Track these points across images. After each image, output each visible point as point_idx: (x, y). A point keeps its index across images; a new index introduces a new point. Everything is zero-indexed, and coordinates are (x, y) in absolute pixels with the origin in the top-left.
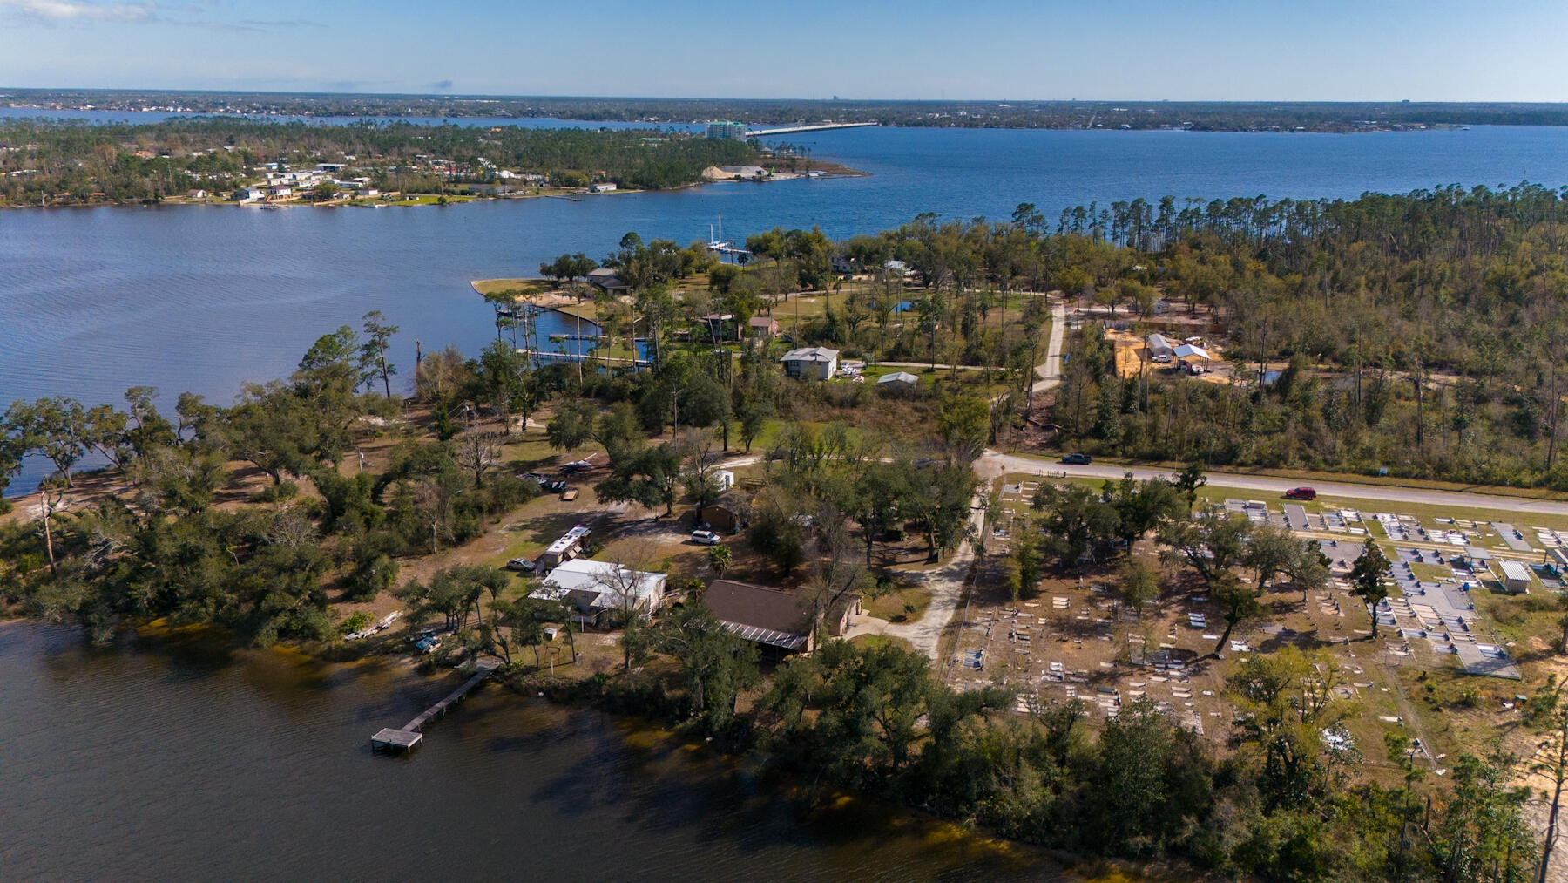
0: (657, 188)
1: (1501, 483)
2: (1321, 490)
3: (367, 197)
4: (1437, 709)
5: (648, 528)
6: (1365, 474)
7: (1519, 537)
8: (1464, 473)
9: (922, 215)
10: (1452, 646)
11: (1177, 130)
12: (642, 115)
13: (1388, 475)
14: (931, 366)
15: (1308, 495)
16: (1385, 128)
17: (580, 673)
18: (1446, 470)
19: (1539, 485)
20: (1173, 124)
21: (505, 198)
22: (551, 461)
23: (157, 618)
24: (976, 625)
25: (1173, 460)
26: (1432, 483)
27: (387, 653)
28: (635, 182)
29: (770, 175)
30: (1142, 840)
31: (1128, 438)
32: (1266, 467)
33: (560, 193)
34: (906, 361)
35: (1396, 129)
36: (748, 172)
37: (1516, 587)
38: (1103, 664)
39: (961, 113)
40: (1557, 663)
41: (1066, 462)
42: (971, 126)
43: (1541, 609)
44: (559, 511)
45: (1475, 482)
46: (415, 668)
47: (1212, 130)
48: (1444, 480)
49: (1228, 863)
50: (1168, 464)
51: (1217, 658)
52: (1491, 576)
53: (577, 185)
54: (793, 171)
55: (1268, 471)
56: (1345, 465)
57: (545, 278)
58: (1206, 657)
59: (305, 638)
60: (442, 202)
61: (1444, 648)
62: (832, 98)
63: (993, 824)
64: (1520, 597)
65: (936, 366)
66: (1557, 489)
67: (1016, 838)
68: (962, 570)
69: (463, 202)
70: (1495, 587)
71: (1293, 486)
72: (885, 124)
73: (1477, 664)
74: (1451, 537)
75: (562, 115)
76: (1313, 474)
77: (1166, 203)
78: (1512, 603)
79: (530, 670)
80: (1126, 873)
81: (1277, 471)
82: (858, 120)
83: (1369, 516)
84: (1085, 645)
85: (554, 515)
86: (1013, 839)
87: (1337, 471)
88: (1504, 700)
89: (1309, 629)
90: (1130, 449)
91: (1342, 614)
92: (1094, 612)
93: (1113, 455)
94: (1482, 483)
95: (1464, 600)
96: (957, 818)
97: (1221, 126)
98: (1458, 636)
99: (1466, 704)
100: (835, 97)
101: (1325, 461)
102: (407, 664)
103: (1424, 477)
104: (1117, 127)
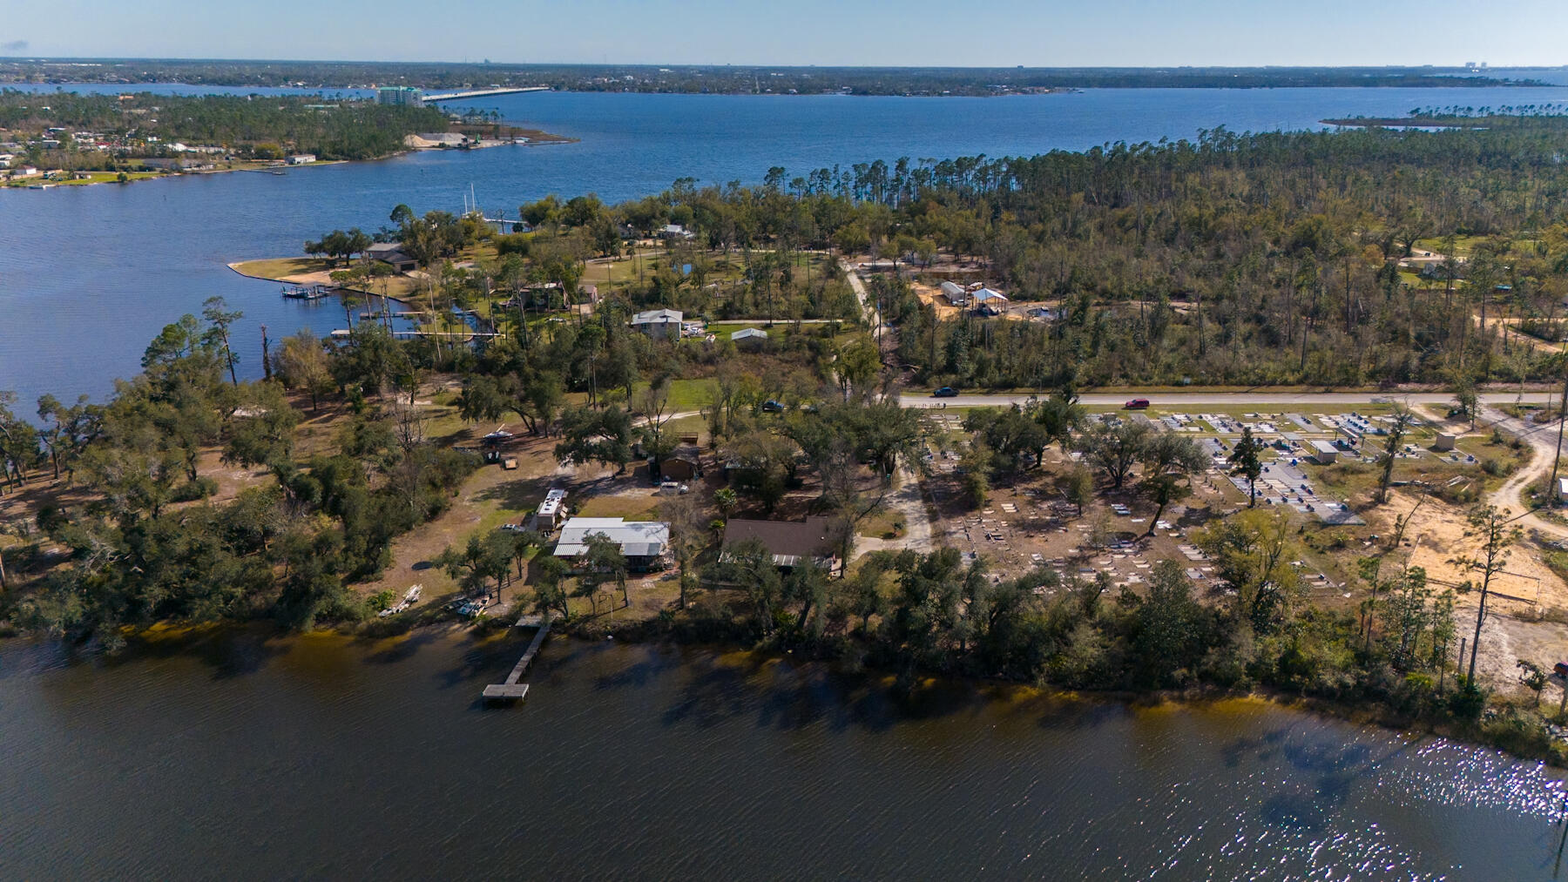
0: (360, 158)
1: (1273, 383)
2: (1154, 401)
3: (24, 176)
4: (1322, 552)
5: (610, 486)
6: (1174, 385)
7: (1308, 422)
8: (1244, 377)
9: (680, 180)
10: (1308, 507)
11: (839, 94)
12: (286, 80)
13: (1190, 384)
14: (768, 322)
15: (1143, 405)
16: (1016, 91)
17: (637, 615)
18: (1232, 376)
19: (1300, 382)
20: (835, 89)
21: (193, 173)
22: (463, 435)
23: (155, 622)
24: (955, 533)
25: (1022, 387)
26: (1224, 388)
27: (431, 623)
28: (335, 152)
29: (476, 142)
30: (1180, 673)
31: (981, 371)
32: (1096, 386)
33: (255, 166)
34: (740, 319)
35: (1025, 92)
36: (453, 139)
37: (1328, 459)
38: (1071, 551)
39: (628, 77)
40: (1383, 510)
41: (937, 395)
42: (645, 91)
43: (1352, 473)
44: (509, 480)
45: (1254, 384)
46: (471, 632)
47: (871, 94)
48: (1232, 384)
49: (1245, 679)
50: (1018, 390)
51: (1153, 535)
52: (1305, 453)
53: (270, 157)
54: (497, 138)
55: (1100, 389)
56: (1156, 379)
57: (311, 256)
58: (1143, 536)
59: (340, 620)
60: (122, 180)
61: (1303, 508)
62: (483, 62)
63: (1060, 680)
64: (1332, 466)
65: (774, 322)
66: (1313, 384)
67: (1081, 688)
68: (914, 491)
69: (147, 179)
70: (1312, 461)
71: (1130, 399)
72: (557, 88)
73: (1331, 517)
74: (1262, 426)
75: (189, 80)
76: (1134, 389)
77: (901, 165)
78: (1330, 471)
79: (587, 619)
80: (1173, 699)
81: (1106, 389)
82: (526, 84)
83: (1195, 417)
84: (1050, 537)
85: (507, 483)
86: (1078, 689)
87: (1151, 385)
88: (1362, 540)
89: (1204, 506)
90: (985, 380)
91: (1221, 493)
92: (1040, 513)
93: (972, 387)
94: (1259, 385)
95: (1296, 473)
96: (1031, 680)
97: (879, 91)
98: (1308, 499)
99: (1339, 546)
100: (486, 61)
101: (1141, 377)
102: (459, 631)
103: (1217, 384)
104: (785, 92)
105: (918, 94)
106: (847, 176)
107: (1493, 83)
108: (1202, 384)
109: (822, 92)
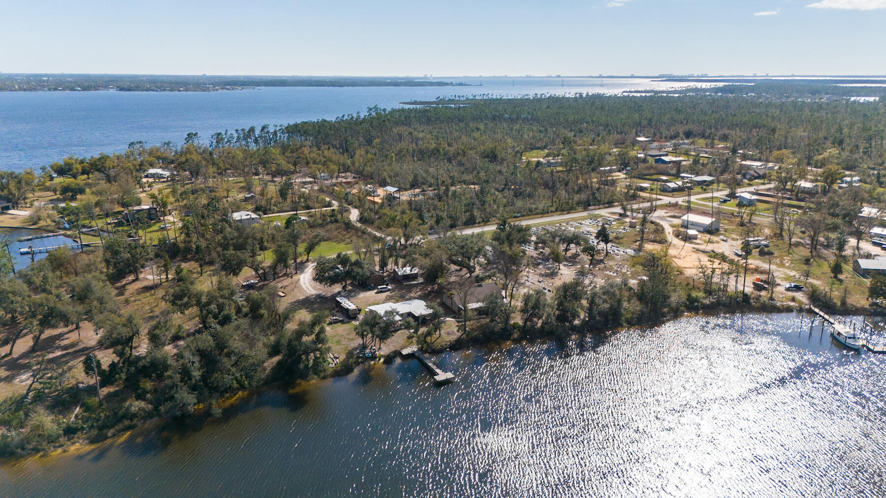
10: (624, 252)
17: (449, 338)
61: (622, 253)
73: (634, 254)
92: (543, 270)
98: (620, 249)
104: (73, 89)
105: (165, 90)
106: (232, 137)
107: (447, 84)
108: (524, 216)
109: (98, 90)
